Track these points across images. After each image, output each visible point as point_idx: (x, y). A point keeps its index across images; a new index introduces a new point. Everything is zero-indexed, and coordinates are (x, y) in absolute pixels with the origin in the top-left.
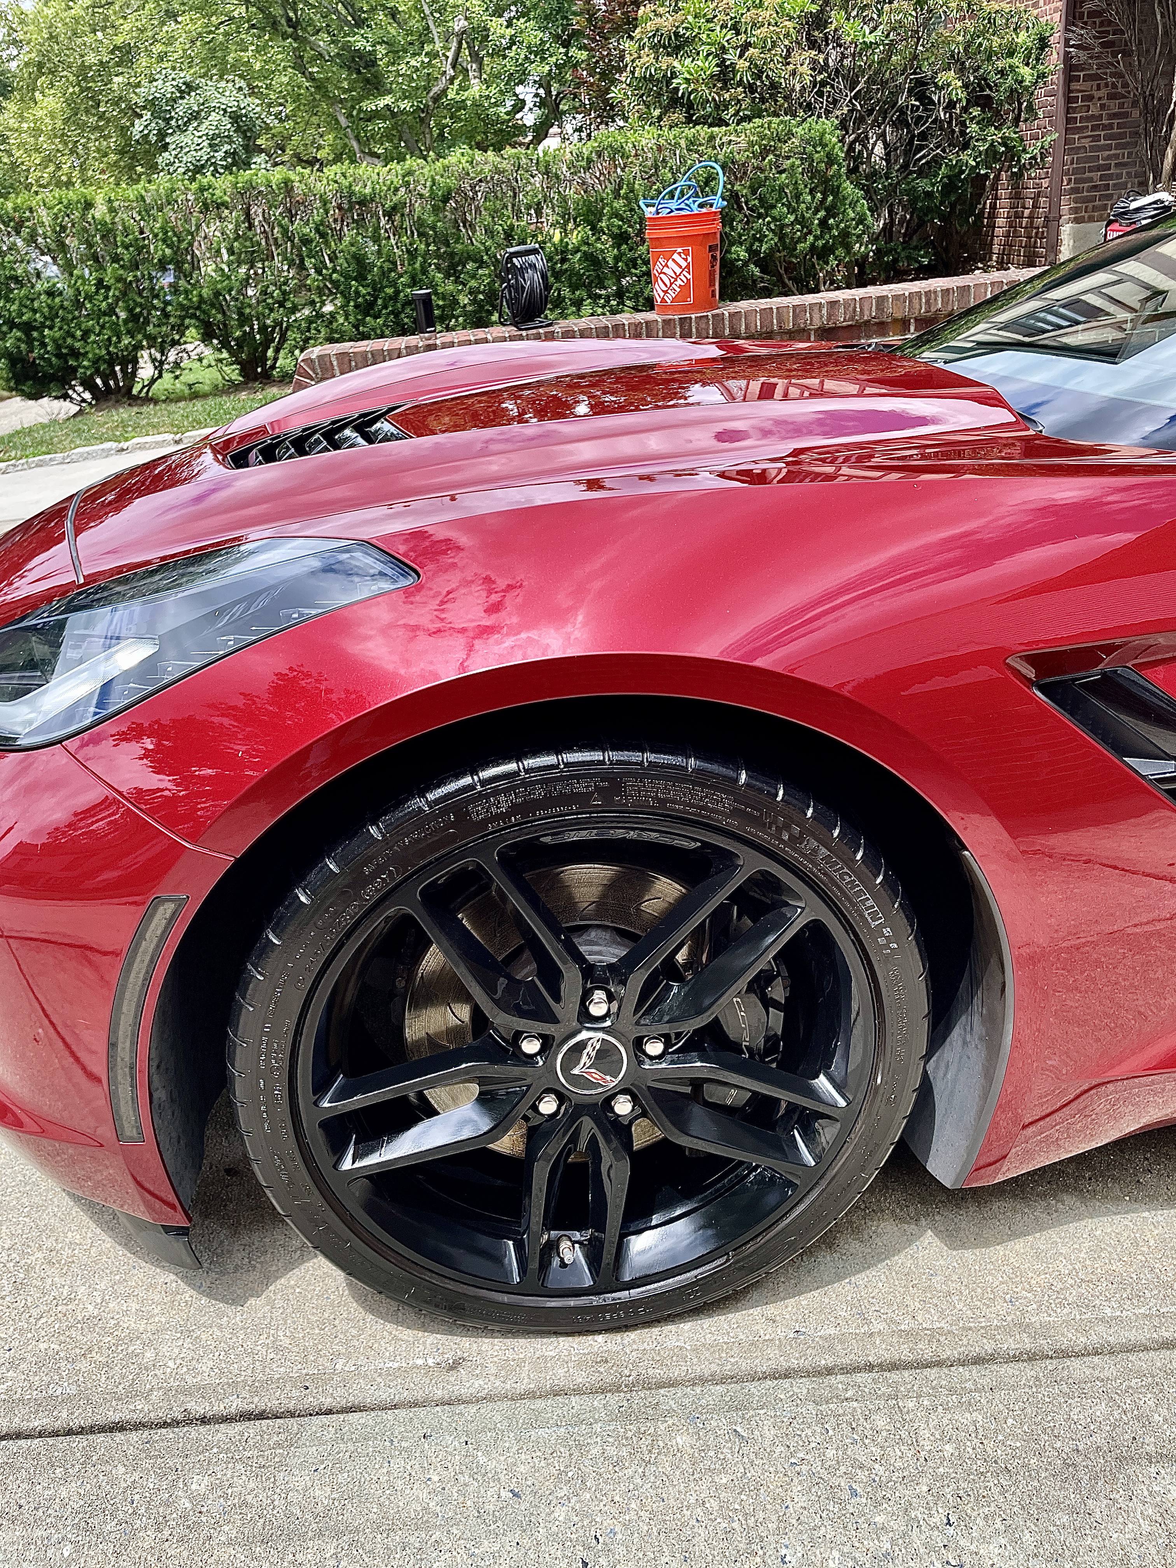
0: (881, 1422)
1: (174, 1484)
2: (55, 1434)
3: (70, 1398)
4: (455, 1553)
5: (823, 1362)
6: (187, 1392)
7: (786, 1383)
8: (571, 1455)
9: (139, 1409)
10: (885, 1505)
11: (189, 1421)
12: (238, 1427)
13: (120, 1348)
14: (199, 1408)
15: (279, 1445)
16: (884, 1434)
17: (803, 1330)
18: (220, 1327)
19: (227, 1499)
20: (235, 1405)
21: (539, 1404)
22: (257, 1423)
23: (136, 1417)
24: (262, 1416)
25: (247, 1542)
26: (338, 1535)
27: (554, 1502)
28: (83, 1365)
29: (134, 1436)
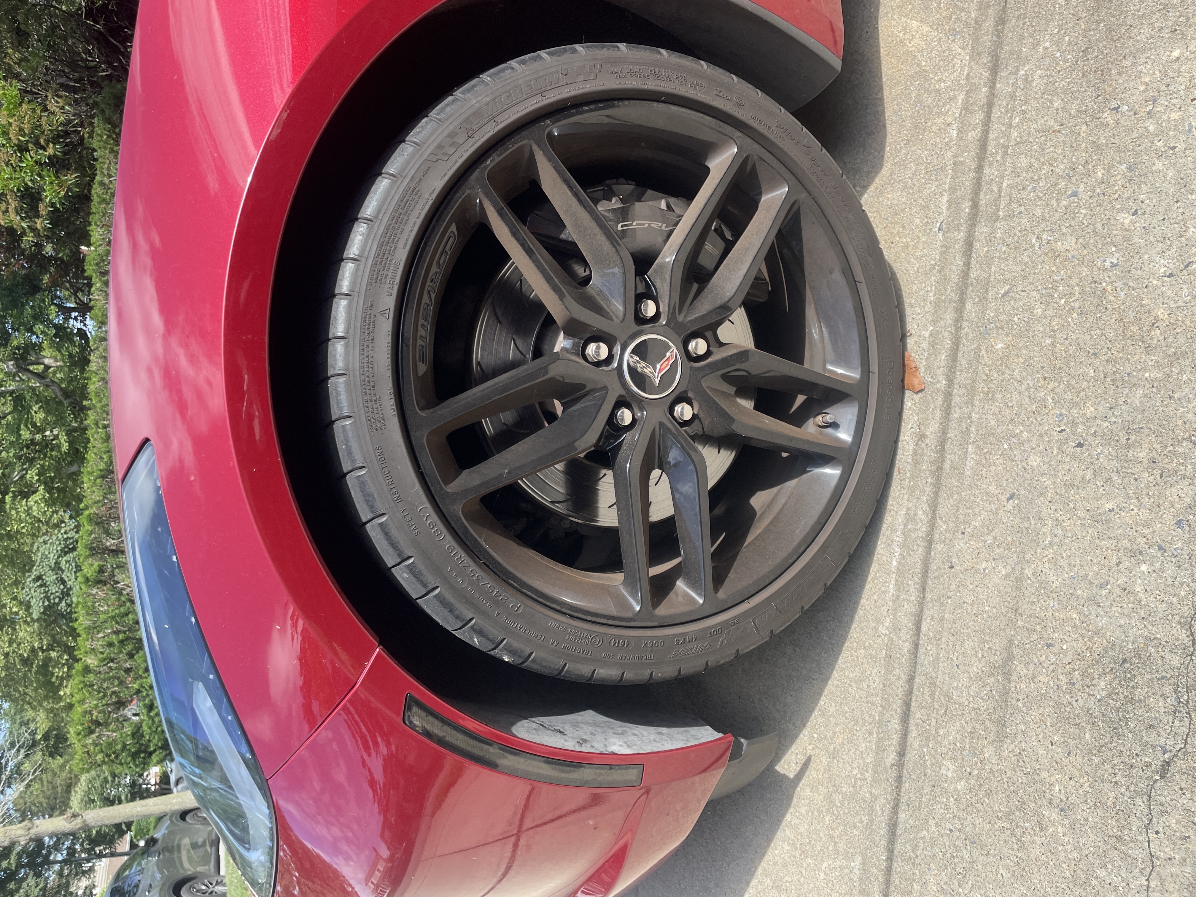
0: (1023, 162)
1: (945, 792)
2: (888, 882)
3: (864, 863)
4: (1046, 559)
5: (967, 210)
6: (878, 763)
7: (977, 245)
8: (991, 444)
9: (883, 805)
10: (1090, 167)
11: (900, 765)
12: (912, 727)
13: (835, 812)
14: (891, 757)
15: (932, 695)
16: (1033, 160)
17: (938, 224)
18: (837, 724)
19: (964, 749)
20: (895, 724)
21: (947, 465)
22: (912, 709)
23: (888, 808)
24: (907, 704)
25: (999, 739)
26: (1010, 658)
27: (1024, 464)
28: (842, 846)
29: (902, 816)
